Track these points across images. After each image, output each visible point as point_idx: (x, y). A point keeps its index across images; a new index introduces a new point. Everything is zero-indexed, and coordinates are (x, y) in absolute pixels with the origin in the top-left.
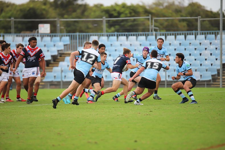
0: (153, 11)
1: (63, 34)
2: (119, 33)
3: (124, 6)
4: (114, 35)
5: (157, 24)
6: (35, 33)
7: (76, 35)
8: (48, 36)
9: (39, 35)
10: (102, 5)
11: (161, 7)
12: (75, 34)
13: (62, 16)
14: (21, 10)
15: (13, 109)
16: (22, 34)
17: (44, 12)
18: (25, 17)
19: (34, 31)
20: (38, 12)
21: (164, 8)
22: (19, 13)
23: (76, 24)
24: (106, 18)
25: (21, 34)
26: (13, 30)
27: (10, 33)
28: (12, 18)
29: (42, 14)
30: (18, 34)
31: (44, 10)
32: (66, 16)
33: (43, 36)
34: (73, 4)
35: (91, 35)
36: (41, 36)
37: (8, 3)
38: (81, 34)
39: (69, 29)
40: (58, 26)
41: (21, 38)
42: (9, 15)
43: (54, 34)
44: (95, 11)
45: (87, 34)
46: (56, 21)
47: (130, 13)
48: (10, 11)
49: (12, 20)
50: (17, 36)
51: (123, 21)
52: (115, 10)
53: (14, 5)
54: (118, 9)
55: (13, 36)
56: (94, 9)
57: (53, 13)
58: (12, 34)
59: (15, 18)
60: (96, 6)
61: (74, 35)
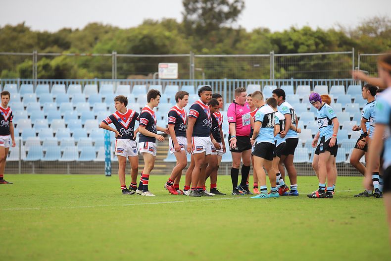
0: (358, 41)
1: (200, 81)
2: (297, 80)
3: (307, 32)
4: (290, 83)
5: (365, 65)
6: (152, 78)
7: (223, 83)
8: (174, 83)
9: (159, 81)
10: (266, 31)
11: (373, 35)
12: (220, 80)
13: (198, 49)
14: (129, 39)
15: (113, 208)
16: (130, 79)
17: (167, 42)
18: (135, 50)
19: (150, 75)
20: (158, 42)
21: (377, 36)
22: (125, 43)
23: (223, 63)
24: (275, 53)
25: (127, 80)
26: (114, 73)
27: (110, 78)
28: (114, 53)
29: (164, 46)
30: (124, 80)
31: (168, 38)
32: (205, 50)
33: (166, 84)
34: (218, 29)
35: (248, 83)
36: (162, 84)
37: (106, 26)
38: (230, 80)
39: (210, 71)
40: (192, 67)
41: (128, 87)
42: (108, 47)
43: (184, 81)
44: (255, 41)
45: (242, 81)
46: (188, 57)
47: (317, 44)
48: (111, 39)
49: (114, 55)
50: (121, 83)
51: (302, 58)
52: (290, 39)
53: (117, 29)
54: (295, 37)
55: (114, 83)
56: (254, 37)
57: (182, 44)
58: (113, 80)
59: (118, 53)
60: (258, 32)
61: (219, 83)
